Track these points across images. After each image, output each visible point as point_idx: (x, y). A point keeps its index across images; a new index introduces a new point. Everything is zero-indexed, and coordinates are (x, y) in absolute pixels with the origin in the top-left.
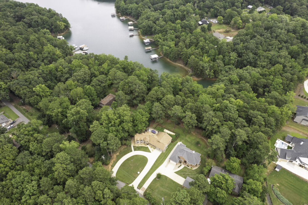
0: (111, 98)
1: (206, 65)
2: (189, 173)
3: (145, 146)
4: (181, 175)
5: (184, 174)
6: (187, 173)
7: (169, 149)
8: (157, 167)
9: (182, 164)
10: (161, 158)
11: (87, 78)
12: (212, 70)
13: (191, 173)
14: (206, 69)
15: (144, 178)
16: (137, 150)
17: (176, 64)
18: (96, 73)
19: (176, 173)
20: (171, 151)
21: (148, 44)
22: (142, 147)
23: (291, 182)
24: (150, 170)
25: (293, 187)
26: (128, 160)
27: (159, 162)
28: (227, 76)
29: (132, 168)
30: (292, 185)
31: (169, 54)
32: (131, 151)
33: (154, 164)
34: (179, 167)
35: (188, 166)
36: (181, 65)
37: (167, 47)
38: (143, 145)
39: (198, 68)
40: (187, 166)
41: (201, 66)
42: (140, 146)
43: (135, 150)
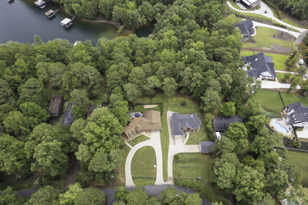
0: (58, 101)
1: (135, 12)
2: (197, 137)
3: (139, 135)
4: (192, 144)
5: (194, 141)
6: (195, 139)
7: (164, 124)
8: (167, 150)
9: (186, 132)
10: (164, 138)
11: (9, 92)
12: (143, 16)
13: (199, 137)
14: (138, 17)
15: (163, 167)
16: (136, 144)
17: (97, 21)
18: (16, 78)
19: (187, 144)
20: (167, 125)
21: (44, 6)
22: (137, 138)
23: (265, 97)
24: (163, 156)
25: (268, 100)
26: (134, 160)
27: (165, 143)
28: (166, 19)
29: (145, 165)
30: (267, 99)
31: (83, 12)
32: (130, 149)
33: (162, 148)
34: (185, 137)
35: (193, 131)
36: (103, 21)
37: (76, 5)
38: (137, 136)
39: (128, 19)
40: (191, 131)
41: (131, 15)
42: (134, 138)
43: (133, 145)
